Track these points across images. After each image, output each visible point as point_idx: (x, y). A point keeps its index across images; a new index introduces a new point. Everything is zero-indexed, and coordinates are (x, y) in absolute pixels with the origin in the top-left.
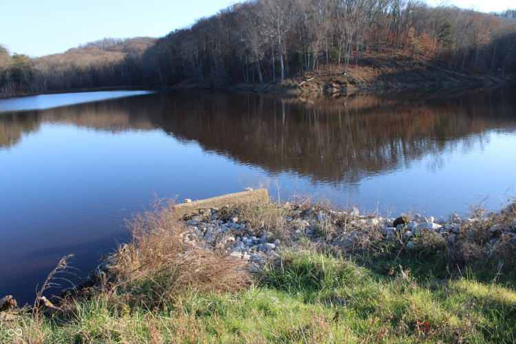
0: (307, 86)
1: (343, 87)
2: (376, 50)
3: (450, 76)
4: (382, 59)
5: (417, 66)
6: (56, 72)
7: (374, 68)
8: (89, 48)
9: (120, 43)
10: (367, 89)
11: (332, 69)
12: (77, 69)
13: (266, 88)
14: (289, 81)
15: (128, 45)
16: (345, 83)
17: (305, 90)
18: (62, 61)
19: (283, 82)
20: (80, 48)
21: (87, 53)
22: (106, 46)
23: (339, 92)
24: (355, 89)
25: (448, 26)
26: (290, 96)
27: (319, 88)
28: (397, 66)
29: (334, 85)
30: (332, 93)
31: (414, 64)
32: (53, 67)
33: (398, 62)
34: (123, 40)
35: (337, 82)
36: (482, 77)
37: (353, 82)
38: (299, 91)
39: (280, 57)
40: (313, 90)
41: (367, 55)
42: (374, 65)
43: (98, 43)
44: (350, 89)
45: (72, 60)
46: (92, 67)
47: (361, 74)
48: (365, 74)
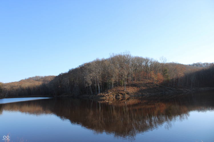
0: (108, 95)
1: (123, 96)
2: (139, 80)
3: (169, 89)
4: (141, 84)
5: (155, 86)
6: (13, 89)
7: (137, 87)
8: (29, 80)
9: (42, 78)
10: (134, 96)
11: (120, 88)
12: (22, 88)
13: (93, 96)
14: (101, 94)
15: (45, 79)
16: (125, 94)
17: (108, 97)
18: (16, 85)
19: (99, 94)
20: (26, 79)
21: (28, 82)
22: (36, 79)
23: (122, 98)
24: (129, 96)
25: (166, 70)
26: (101, 100)
27: (113, 96)
28: (147, 86)
29: (120, 95)
30: (119, 98)
31: (154, 85)
32: (12, 87)
33: (147, 85)
34: (43, 77)
35: (121, 94)
36: (182, 89)
37: (128, 94)
38: (105, 98)
39: (98, 84)
40: (111, 97)
41: (135, 82)
42: (138, 86)
43: (33, 78)
44: (127, 96)
45: (21, 84)
46: (28, 88)
47: (131, 90)
48: (134, 90)
